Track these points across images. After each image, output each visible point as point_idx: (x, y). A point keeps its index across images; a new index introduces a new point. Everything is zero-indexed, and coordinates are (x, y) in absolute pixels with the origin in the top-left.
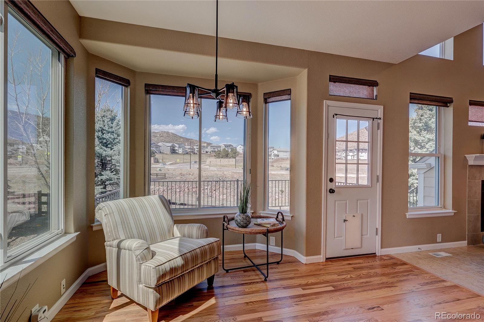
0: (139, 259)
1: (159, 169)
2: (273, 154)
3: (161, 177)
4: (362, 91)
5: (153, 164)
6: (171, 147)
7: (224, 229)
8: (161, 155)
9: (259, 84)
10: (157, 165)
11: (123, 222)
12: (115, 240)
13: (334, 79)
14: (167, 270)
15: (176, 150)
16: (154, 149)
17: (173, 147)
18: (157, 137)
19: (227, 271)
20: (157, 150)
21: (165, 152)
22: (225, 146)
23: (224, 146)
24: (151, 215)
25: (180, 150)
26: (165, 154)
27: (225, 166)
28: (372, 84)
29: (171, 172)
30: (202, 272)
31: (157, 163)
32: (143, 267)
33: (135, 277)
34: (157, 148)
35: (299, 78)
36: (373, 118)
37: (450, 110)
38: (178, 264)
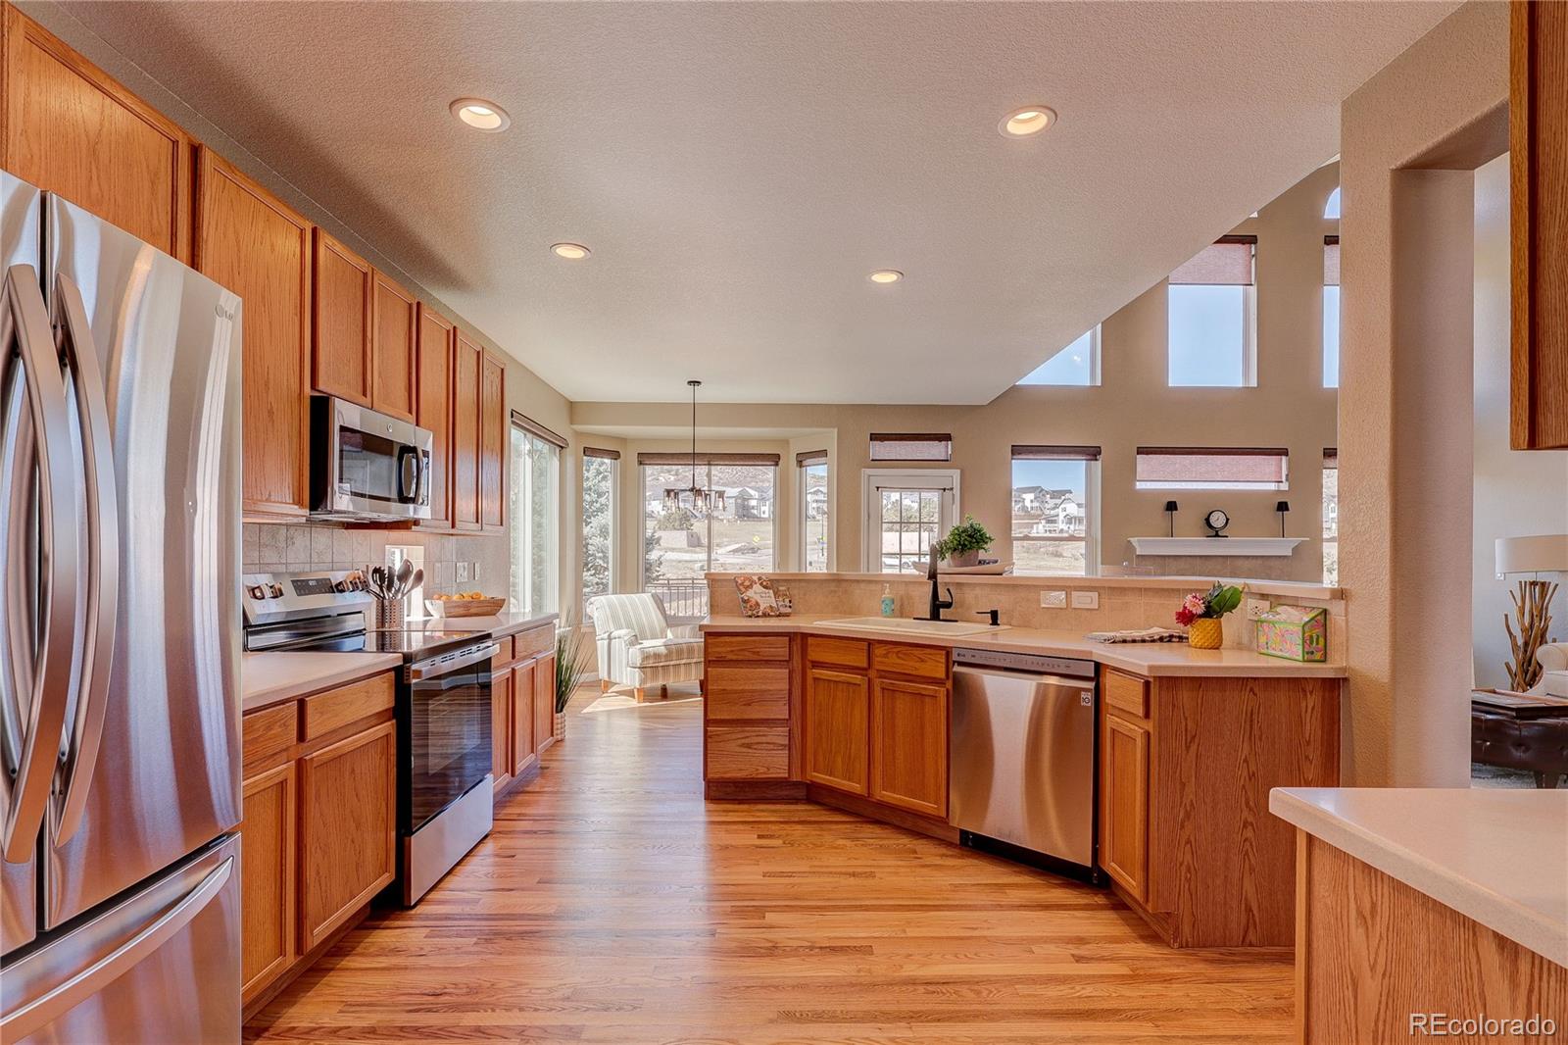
0: (628, 644)
1: (700, 565)
2: (1062, 515)
6: (736, 498)
9: (791, 440)
10: (695, 552)
11: (613, 616)
12: (606, 632)
13: (874, 437)
14: (651, 653)
15: (753, 508)
17: (744, 500)
20: (697, 510)
24: (642, 612)
25: (763, 509)
28: (947, 437)
32: (630, 650)
33: (624, 662)
35: (828, 438)
36: (944, 490)
37: (1098, 465)
38: (663, 650)
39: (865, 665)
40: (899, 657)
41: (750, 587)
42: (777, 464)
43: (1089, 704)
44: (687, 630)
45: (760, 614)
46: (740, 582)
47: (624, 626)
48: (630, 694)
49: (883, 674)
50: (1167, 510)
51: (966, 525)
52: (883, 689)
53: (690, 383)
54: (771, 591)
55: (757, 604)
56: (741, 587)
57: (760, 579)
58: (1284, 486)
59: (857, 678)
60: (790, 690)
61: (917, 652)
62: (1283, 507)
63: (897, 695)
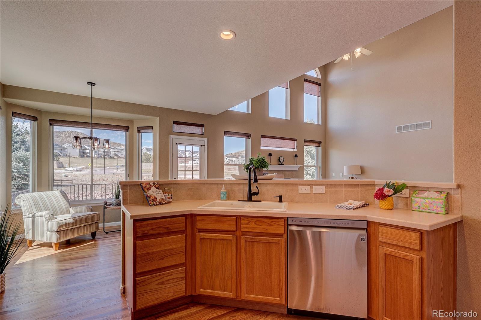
0: (47, 220)
1: (64, 174)
3: (67, 183)
4: (197, 130)
5: (56, 169)
7: (104, 209)
8: (67, 159)
9: (134, 121)
10: (61, 170)
11: (35, 205)
12: (30, 214)
13: (175, 123)
14: (63, 223)
15: (88, 153)
16: (57, 151)
17: (83, 150)
18: (61, 138)
19: (107, 233)
20: (62, 153)
21: (72, 155)
22: (147, 150)
23: (145, 149)
24: (54, 201)
26: (73, 157)
27: (146, 170)
28: (202, 126)
29: (80, 177)
30: (87, 230)
31: (62, 168)
32: (49, 223)
33: (45, 229)
34: (62, 150)
35: (155, 122)
36: (202, 145)
37: (250, 140)
38: (71, 221)
39: (235, 229)
40: (256, 224)
41: (149, 189)
42: (127, 131)
43: (365, 241)
44: (83, 208)
45: (158, 203)
46: (144, 186)
47: (43, 209)
48: (49, 245)
49: (245, 234)
50: (269, 156)
51: (256, 158)
52: (246, 241)
53: (89, 83)
54: (161, 190)
55: (155, 198)
56: (145, 189)
57: (154, 184)
58: (296, 150)
59: (229, 237)
60: (186, 246)
61: (266, 220)
62: (296, 156)
63: (255, 244)
